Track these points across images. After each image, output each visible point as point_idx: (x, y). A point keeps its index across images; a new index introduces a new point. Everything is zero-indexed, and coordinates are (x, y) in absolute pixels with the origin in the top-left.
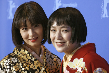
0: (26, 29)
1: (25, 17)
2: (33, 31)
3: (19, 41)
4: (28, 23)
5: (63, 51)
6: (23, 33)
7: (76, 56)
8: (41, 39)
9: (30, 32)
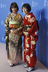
0: (13, 8)
1: (13, 6)
2: (15, 9)
3: (11, 11)
4: (13, 7)
5: (25, 14)
6: (12, 9)
7: (29, 15)
8: (16, 11)
9: (14, 9)
